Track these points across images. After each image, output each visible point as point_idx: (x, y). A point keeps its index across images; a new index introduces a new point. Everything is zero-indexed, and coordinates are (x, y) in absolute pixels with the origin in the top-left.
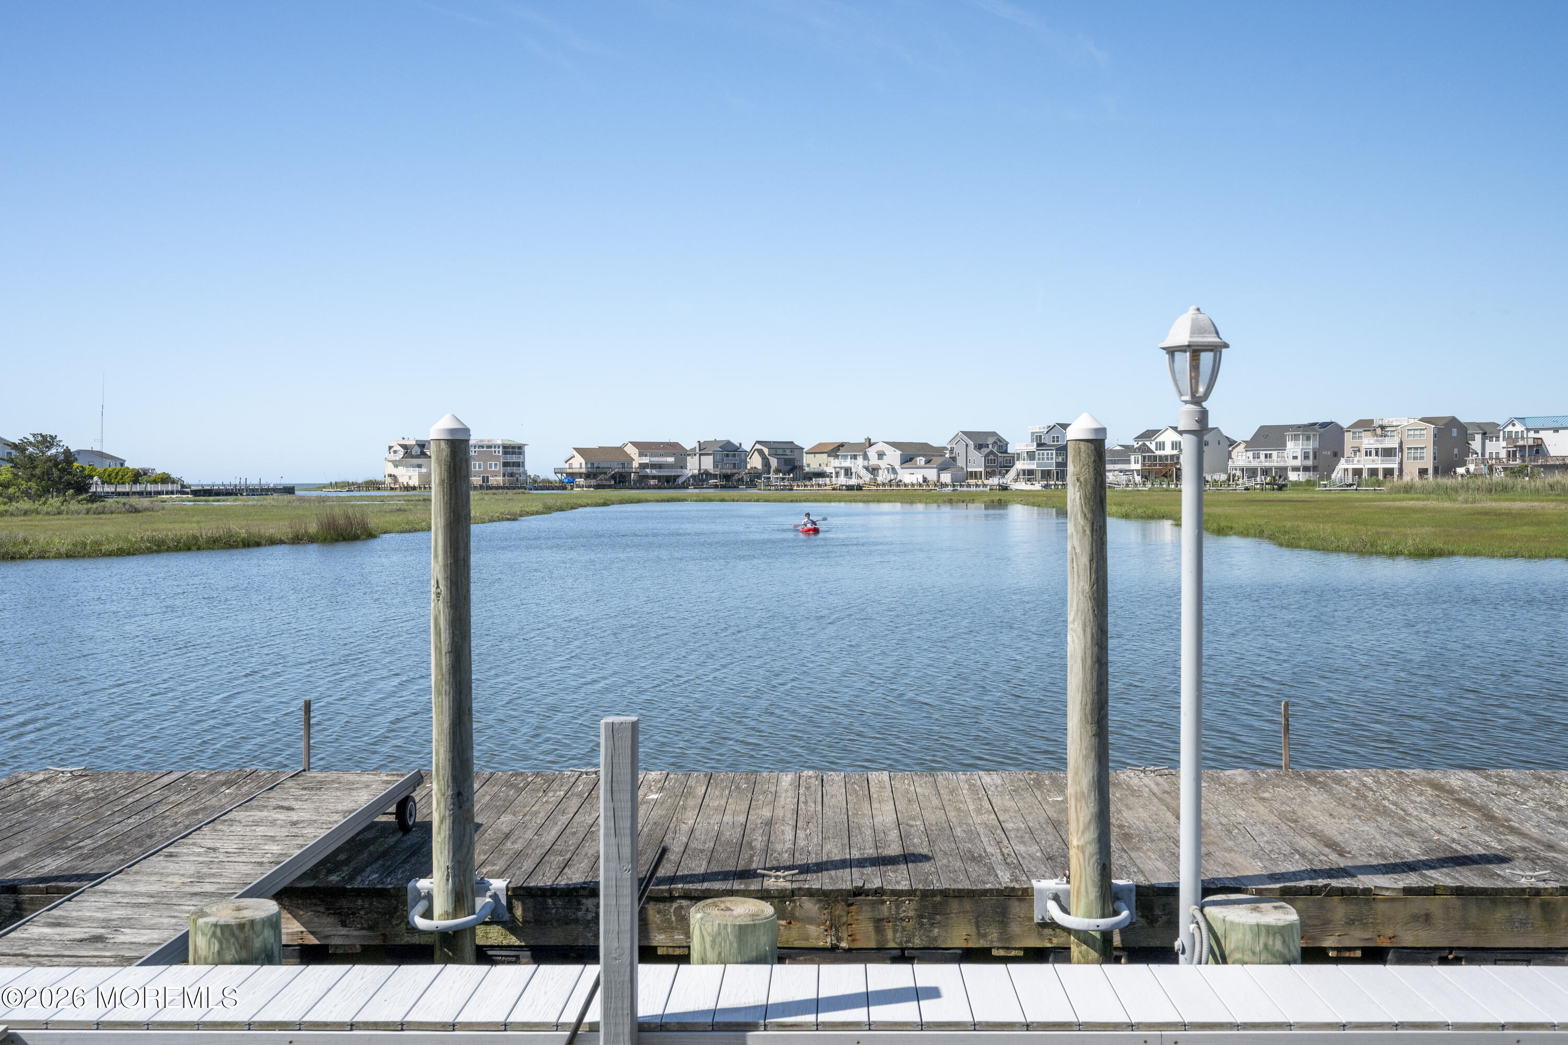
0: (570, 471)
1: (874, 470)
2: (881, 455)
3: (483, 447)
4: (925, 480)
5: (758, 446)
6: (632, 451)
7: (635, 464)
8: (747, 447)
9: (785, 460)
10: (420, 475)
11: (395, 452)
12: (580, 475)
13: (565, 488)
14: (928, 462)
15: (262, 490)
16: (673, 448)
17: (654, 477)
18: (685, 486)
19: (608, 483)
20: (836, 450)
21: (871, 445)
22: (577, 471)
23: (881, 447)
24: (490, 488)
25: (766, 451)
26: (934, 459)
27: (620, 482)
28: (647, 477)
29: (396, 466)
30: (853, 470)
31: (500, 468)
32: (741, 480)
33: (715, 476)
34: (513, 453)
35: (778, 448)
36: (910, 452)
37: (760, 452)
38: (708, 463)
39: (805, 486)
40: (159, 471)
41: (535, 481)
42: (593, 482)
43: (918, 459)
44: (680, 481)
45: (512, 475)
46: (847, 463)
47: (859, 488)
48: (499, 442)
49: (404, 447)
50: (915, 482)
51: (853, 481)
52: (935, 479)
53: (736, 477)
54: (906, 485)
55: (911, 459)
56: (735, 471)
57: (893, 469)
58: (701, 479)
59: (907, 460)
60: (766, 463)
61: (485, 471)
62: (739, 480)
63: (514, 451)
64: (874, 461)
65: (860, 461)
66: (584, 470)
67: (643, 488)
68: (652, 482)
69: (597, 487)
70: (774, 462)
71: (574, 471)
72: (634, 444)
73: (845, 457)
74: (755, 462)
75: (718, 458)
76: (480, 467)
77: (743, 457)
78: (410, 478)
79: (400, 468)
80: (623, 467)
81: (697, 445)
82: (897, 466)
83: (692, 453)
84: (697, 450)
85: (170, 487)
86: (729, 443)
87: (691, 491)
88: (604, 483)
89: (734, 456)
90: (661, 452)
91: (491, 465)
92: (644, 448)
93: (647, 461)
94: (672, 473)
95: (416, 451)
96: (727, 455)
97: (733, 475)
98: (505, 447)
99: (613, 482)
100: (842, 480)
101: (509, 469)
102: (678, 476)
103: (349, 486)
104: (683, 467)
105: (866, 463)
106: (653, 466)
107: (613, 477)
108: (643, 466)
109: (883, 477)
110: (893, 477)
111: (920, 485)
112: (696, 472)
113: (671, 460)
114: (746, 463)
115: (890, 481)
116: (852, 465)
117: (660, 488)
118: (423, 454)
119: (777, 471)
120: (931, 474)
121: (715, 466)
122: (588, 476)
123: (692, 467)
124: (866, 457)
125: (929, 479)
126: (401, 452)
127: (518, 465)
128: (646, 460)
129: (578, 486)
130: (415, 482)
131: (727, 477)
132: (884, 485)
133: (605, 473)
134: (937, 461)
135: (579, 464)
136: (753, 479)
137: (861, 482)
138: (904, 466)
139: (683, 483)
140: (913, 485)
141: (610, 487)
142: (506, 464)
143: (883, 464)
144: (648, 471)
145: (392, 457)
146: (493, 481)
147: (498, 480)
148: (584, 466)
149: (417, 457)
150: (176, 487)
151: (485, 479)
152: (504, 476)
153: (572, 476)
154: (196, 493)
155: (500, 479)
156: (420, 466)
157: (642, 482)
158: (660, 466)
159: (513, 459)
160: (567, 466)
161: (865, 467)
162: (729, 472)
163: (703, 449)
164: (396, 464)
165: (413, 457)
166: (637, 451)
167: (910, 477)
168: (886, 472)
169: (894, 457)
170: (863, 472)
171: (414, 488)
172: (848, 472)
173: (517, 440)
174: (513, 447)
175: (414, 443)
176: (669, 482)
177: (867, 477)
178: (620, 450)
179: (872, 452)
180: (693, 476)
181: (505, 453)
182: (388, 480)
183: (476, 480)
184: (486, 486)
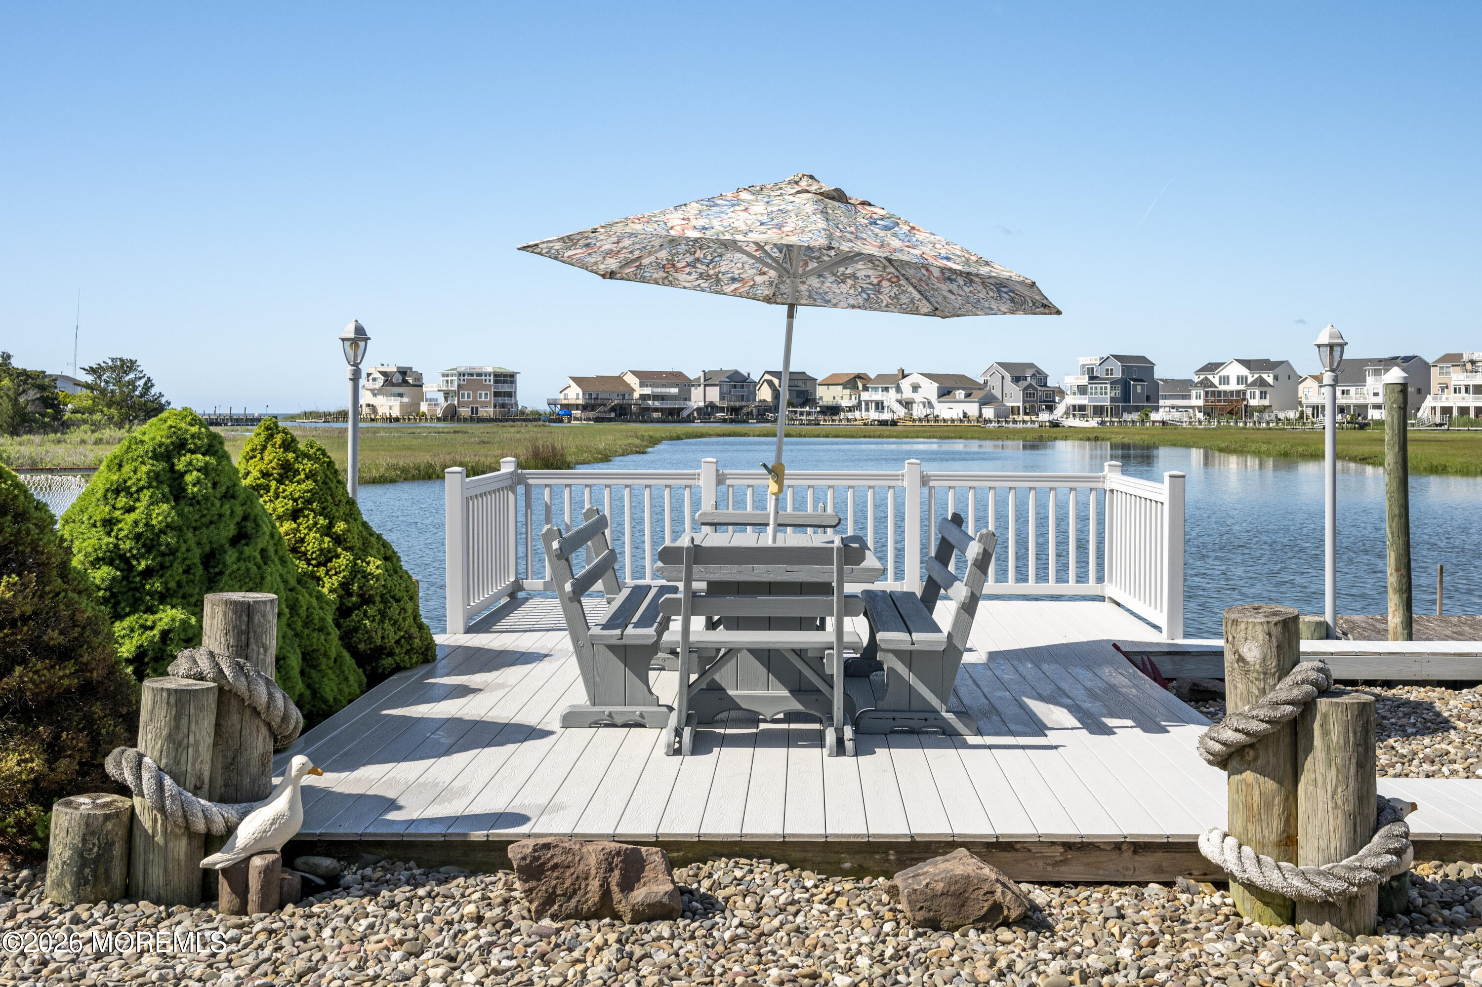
0: (566, 402)
1: (908, 404)
2: (915, 388)
3: (472, 375)
4: (965, 415)
5: (767, 377)
6: (633, 381)
7: (636, 395)
8: (755, 377)
9: (798, 392)
10: (402, 405)
11: (374, 379)
12: (577, 407)
13: (561, 421)
14: (968, 395)
15: (247, 420)
16: (676, 378)
17: (656, 410)
18: (690, 420)
19: (607, 416)
20: (855, 382)
21: (904, 376)
22: (574, 402)
23: (915, 378)
24: (481, 420)
25: (776, 382)
26: (975, 392)
27: (620, 415)
28: (648, 409)
29: (374, 395)
30: (885, 404)
31: (491, 398)
32: (750, 414)
33: (721, 410)
34: (505, 382)
36: (948, 384)
37: (770, 383)
38: (714, 395)
39: (833, 420)
41: (523, 413)
42: (591, 414)
43: (957, 392)
44: (685, 414)
45: (503, 406)
46: (878, 396)
47: (894, 423)
48: (490, 370)
49: (384, 374)
50: (955, 417)
51: (886, 416)
52: (977, 414)
53: (745, 410)
54: (945, 421)
55: (949, 393)
56: (744, 403)
57: (930, 403)
58: (707, 412)
59: (945, 393)
60: (777, 394)
61: (475, 401)
62: (748, 414)
63: (505, 379)
64: (907, 393)
65: (893, 393)
66: (580, 402)
67: (646, 422)
68: (655, 415)
69: (597, 420)
70: (785, 396)
71: (571, 402)
72: (634, 373)
73: (874, 390)
74: (765, 394)
75: (725, 389)
76: (468, 397)
77: (752, 388)
78: (390, 408)
79: (380, 397)
80: (624, 398)
81: (702, 375)
82: (934, 399)
83: (696, 383)
84: (702, 380)
86: (736, 373)
87: (698, 425)
88: (604, 415)
89: (742, 387)
90: (664, 382)
91: (480, 395)
92: (645, 377)
93: (649, 392)
94: (677, 405)
95: (398, 378)
96: (735, 387)
97: (741, 408)
98: (496, 375)
99: (613, 415)
100: (873, 415)
101: (500, 400)
102: (682, 409)
104: (688, 398)
105: (899, 397)
106: (655, 397)
107: (613, 409)
108: (643, 397)
109: (918, 411)
110: (928, 411)
111: (961, 421)
112: (702, 404)
113: (674, 391)
114: (755, 395)
115: (926, 416)
116: (884, 399)
117: (663, 421)
118: (405, 382)
119: (790, 404)
120: (972, 409)
121: (722, 398)
122: (584, 408)
123: (697, 399)
124: (899, 390)
125: (969, 413)
126: (381, 380)
127: (509, 395)
128: (647, 391)
129: (576, 419)
130: (396, 412)
131: (734, 410)
132: (920, 420)
133: (605, 405)
134: (978, 394)
135: (575, 395)
136: (764, 412)
137: (896, 417)
138: (942, 399)
139: (689, 416)
140: (953, 421)
141: (610, 420)
142: (497, 394)
143: (918, 397)
144: (650, 402)
145: (370, 385)
146: (484, 412)
147: (488, 411)
148: (581, 396)
149: (399, 385)
151: (474, 410)
152: (495, 407)
153: (567, 407)
155: (491, 410)
156: (401, 395)
157: (643, 414)
158: (661, 397)
159: (506, 388)
160: (562, 396)
161: (897, 401)
162: (737, 404)
163: (709, 379)
164: (375, 393)
165: (393, 385)
166: (637, 381)
167: (949, 411)
168: (921, 406)
169: (930, 390)
170: (896, 406)
171: (397, 420)
172: (879, 406)
173: (508, 367)
174: (505, 376)
175: (395, 370)
176: (673, 415)
177: (901, 412)
178: (619, 379)
179: (905, 384)
180: (699, 409)
181: (496, 382)
182: (366, 410)
183: (465, 412)
184: (476, 418)
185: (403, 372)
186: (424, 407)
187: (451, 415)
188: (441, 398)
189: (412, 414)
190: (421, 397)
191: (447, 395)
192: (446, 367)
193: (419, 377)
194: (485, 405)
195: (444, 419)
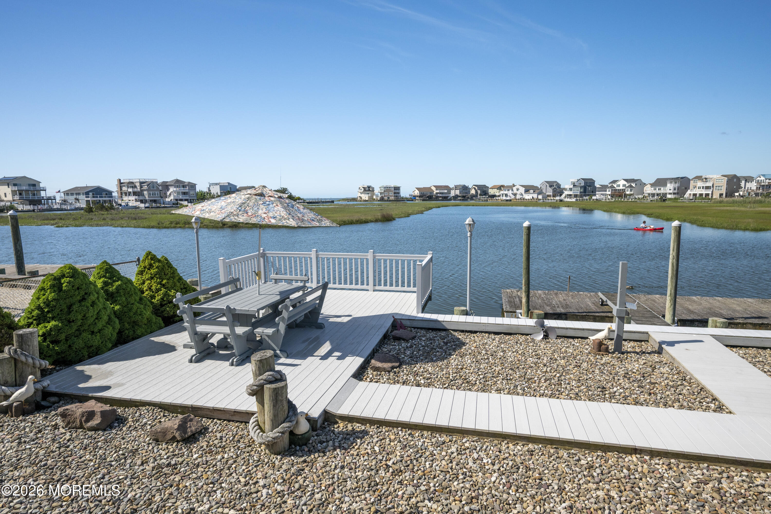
1: (515, 195)
2: (518, 190)
4: (533, 198)
6: (434, 189)
7: (435, 193)
8: (470, 187)
9: (483, 191)
10: (369, 197)
11: (361, 189)
12: (417, 196)
13: (413, 201)
14: (534, 192)
16: (447, 187)
18: (450, 200)
20: (500, 188)
21: (514, 186)
23: (518, 187)
24: (390, 201)
25: (476, 188)
27: (430, 199)
28: (438, 197)
30: (508, 195)
31: (393, 194)
32: (468, 198)
33: (460, 197)
35: (480, 187)
36: (528, 188)
37: (475, 188)
38: (458, 192)
39: (493, 200)
40: (297, 196)
41: (402, 198)
42: (421, 199)
43: (530, 191)
44: (449, 198)
45: (397, 196)
46: (506, 192)
47: (510, 200)
48: (393, 186)
49: (364, 188)
51: (508, 198)
54: (526, 200)
56: (466, 195)
58: (456, 197)
59: (527, 191)
60: (476, 192)
61: (389, 195)
63: (397, 189)
64: (515, 191)
65: (510, 191)
67: (437, 201)
68: (440, 198)
69: (423, 200)
70: (479, 192)
72: (434, 186)
73: (505, 190)
74: (473, 192)
75: (461, 190)
76: (387, 194)
77: (469, 190)
78: (365, 198)
79: (363, 195)
80: (431, 194)
81: (454, 186)
82: (523, 193)
83: (452, 189)
84: (454, 188)
85: (300, 201)
86: (464, 185)
87: (453, 202)
88: (425, 199)
89: (466, 190)
90: (443, 189)
91: (390, 193)
92: (437, 187)
94: (446, 196)
95: (367, 189)
96: (464, 190)
98: (394, 188)
100: (504, 198)
102: (448, 196)
103: (348, 200)
104: (450, 193)
105: (512, 192)
106: (440, 193)
107: (428, 197)
108: (437, 193)
109: (518, 197)
110: (521, 197)
111: (531, 200)
112: (454, 195)
113: (446, 191)
114: (470, 192)
116: (508, 193)
117: (443, 201)
118: (369, 190)
119: (480, 195)
120: (535, 196)
121: (460, 193)
122: (420, 197)
123: (453, 193)
124: (512, 190)
126: (363, 189)
127: (398, 193)
128: (438, 191)
129: (417, 200)
130: (367, 199)
131: (464, 197)
132: (519, 199)
133: (425, 196)
134: (537, 191)
135: (417, 193)
136: (472, 197)
137: (511, 198)
138: (526, 193)
140: (529, 200)
141: (427, 200)
142: (395, 193)
143: (518, 192)
144: (439, 195)
145: (360, 191)
146: (391, 198)
148: (419, 193)
150: (302, 201)
151: (389, 198)
152: (394, 197)
153: (415, 196)
154: (308, 203)
156: (368, 194)
157: (437, 198)
158: (442, 193)
159: (397, 191)
160: (413, 193)
162: (464, 195)
163: (456, 187)
164: (361, 193)
165: (366, 191)
167: (528, 197)
168: (519, 195)
169: (522, 190)
170: (511, 195)
171: (367, 201)
172: (506, 195)
173: (398, 185)
175: (367, 187)
176: (445, 198)
177: (513, 197)
178: (430, 188)
179: (515, 189)
180: (453, 197)
181: (395, 190)
182: (359, 198)
183: (386, 198)
184: (388, 200)
185: (369, 187)
186: (374, 197)
187: (382, 199)
188: (379, 194)
189: (371, 199)
190: (374, 194)
191: (381, 193)
192: (380, 186)
193: (373, 188)
194: (391, 196)
195: (380, 200)
